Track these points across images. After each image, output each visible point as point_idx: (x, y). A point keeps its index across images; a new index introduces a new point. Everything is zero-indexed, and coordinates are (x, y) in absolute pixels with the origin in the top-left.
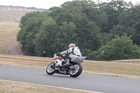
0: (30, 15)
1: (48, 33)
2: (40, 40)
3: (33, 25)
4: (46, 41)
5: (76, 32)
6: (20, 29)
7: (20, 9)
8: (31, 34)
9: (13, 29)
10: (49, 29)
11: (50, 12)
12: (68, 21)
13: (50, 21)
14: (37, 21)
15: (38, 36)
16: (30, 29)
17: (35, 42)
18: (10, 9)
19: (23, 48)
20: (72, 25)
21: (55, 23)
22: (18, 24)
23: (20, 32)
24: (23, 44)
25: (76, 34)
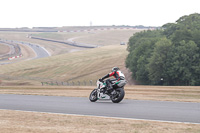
0: (139, 35)
1: (164, 56)
2: (154, 64)
3: (145, 47)
4: (161, 65)
5: (198, 52)
6: (128, 53)
7: (125, 29)
8: (142, 58)
9: (120, 53)
10: (164, 50)
11: (163, 30)
12: (187, 40)
13: (164, 41)
14: (149, 42)
15: (151, 60)
16: (141, 52)
17: (148, 68)
18: (112, 29)
19: (134, 76)
20: (192, 43)
21: (171, 43)
22: (125, 47)
23: (129, 57)
24: (134, 71)
25: (198, 55)
